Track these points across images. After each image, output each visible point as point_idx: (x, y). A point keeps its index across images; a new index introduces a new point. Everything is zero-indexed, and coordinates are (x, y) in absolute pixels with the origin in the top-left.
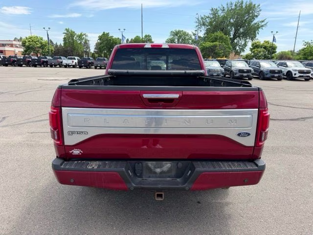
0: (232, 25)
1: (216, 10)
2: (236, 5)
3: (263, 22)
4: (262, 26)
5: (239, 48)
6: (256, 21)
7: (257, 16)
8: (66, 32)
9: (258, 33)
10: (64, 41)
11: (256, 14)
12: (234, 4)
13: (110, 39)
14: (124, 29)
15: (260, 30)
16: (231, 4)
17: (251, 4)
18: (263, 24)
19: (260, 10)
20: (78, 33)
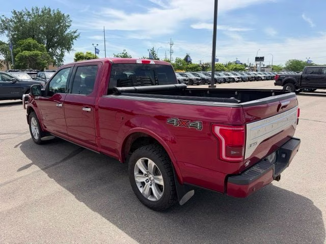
0: (43, 33)
1: (21, 14)
2: (42, 12)
3: (75, 32)
4: (76, 37)
5: (57, 58)
6: (68, 31)
7: (69, 26)
9: (73, 44)
11: (67, 24)
12: (41, 10)
15: (74, 41)
16: (37, 9)
17: (59, 13)
18: (76, 34)
19: (71, 21)
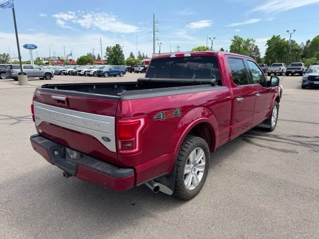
8: (234, 39)
10: (230, 48)
13: (280, 43)
14: (294, 31)
20: (245, 39)
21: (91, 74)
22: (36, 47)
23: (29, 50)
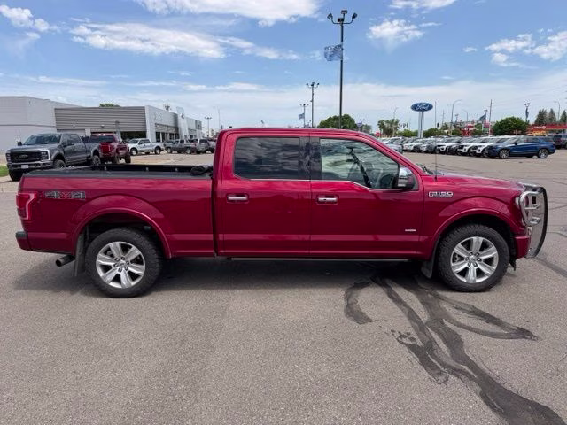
21: (477, 152)
22: (430, 107)
23: (418, 112)
